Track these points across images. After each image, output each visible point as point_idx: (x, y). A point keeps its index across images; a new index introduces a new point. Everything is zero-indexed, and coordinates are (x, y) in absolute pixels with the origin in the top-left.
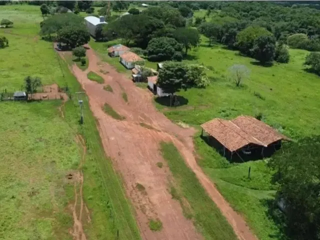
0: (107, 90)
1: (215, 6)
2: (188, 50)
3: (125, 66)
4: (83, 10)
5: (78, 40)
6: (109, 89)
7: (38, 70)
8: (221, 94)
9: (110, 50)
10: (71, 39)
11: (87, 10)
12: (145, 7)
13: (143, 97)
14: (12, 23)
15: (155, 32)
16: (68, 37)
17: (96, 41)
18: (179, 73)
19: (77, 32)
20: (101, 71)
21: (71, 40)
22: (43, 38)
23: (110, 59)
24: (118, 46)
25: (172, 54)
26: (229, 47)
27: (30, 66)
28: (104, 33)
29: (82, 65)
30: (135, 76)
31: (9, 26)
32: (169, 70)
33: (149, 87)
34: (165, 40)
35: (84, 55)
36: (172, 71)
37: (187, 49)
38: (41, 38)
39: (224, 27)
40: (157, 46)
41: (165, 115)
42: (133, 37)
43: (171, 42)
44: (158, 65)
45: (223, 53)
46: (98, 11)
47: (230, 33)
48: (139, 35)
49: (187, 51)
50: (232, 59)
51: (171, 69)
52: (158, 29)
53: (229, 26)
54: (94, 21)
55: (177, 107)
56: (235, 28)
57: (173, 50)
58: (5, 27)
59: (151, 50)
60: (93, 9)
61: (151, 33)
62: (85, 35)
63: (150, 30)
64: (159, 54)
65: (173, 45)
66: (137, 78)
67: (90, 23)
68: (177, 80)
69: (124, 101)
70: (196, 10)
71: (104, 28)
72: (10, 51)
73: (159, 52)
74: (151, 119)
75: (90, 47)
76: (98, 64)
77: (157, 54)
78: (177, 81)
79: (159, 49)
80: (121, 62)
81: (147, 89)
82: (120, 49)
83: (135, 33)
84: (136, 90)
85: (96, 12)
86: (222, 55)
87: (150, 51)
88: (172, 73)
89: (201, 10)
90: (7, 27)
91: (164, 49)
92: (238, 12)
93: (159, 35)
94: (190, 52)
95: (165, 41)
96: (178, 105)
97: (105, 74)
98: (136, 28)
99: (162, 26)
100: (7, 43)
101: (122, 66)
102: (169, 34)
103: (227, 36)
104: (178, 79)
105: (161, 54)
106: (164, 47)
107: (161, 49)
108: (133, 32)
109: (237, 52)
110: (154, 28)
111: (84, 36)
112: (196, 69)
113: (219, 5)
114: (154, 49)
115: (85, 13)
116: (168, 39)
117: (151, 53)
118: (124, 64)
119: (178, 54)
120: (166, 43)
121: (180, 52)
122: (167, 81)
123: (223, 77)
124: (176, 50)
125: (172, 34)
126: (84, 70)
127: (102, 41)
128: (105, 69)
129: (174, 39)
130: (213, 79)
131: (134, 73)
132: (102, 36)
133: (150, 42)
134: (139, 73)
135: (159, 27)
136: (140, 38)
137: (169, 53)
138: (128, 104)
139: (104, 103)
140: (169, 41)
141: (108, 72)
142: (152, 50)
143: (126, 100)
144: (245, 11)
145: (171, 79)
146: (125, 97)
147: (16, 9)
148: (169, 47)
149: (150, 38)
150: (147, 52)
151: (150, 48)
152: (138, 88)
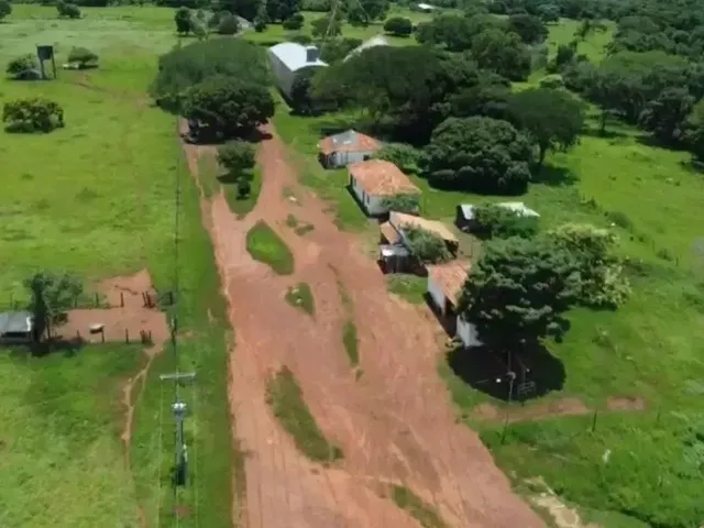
0: (295, 305)
1: (597, 10)
2: (548, 152)
3: (361, 205)
4: (278, 21)
5: (241, 116)
6: (303, 301)
7: (115, 212)
8: (674, 340)
9: (326, 145)
10: (222, 114)
11: (288, 21)
12: (428, 11)
13: (410, 343)
14: (96, 58)
15: (453, 97)
16: (214, 106)
17: (291, 114)
18: (539, 286)
19: (237, 93)
20: (291, 222)
21: (220, 113)
22: (159, 103)
23: (322, 174)
24: (348, 137)
25: (502, 168)
26: (658, 135)
27: (95, 196)
28: (313, 94)
29: (238, 198)
30: (387, 253)
31: (87, 64)
32: (507, 274)
33: (429, 298)
34: (482, 125)
35: (250, 164)
36: (516, 278)
37: (543, 151)
38: (153, 101)
39: (646, 81)
40: (457, 144)
41: (488, 446)
42: (391, 110)
43: (501, 134)
44: (459, 209)
45: (647, 160)
46: (312, 24)
47: (665, 101)
48: (407, 105)
49: (542, 155)
50: (678, 184)
51: (514, 270)
52: (460, 88)
53: (662, 81)
54: (292, 56)
55: (528, 401)
56: (681, 85)
57: (507, 157)
58: (77, 66)
59: (440, 153)
60: (301, 19)
61: (441, 98)
62: (262, 101)
63: (440, 90)
64: (464, 168)
65: (506, 143)
66: (393, 258)
67: (281, 63)
68: (532, 311)
69: (347, 359)
70: (551, 20)
71: (314, 80)
72: (61, 142)
73: (464, 162)
74: (435, 463)
75: (274, 133)
76: (287, 193)
77: (456, 165)
78: (533, 314)
79: (462, 153)
80: (350, 188)
81: (425, 306)
82: (352, 145)
83: (397, 99)
84: (388, 307)
85: (307, 29)
86: (644, 167)
87: (435, 158)
88: (516, 286)
89: (562, 21)
90: (82, 67)
91: (479, 153)
92: (663, 30)
93: (466, 110)
94: (553, 159)
95: (482, 131)
96: (532, 395)
97: (300, 232)
98: (399, 85)
99: (474, 79)
100: (61, 118)
101: (355, 203)
102: (490, 104)
103: (655, 107)
104: (537, 306)
105: (469, 168)
106: (478, 149)
107: (470, 154)
108: (391, 96)
109: (686, 156)
110: (451, 87)
111: (257, 103)
112: (587, 242)
113: (605, 8)
114: (450, 153)
115: (281, 27)
116: (493, 123)
117: (439, 163)
118: (361, 198)
119: (519, 168)
120: (487, 135)
121: (525, 164)
122: (496, 311)
123: (665, 257)
124: (515, 157)
125: (500, 106)
126: (241, 214)
127: (306, 114)
128: (303, 217)
129: (506, 124)
130: (635, 269)
131: (384, 241)
132: (309, 102)
133: (437, 130)
134: (400, 243)
135: (463, 83)
136: (411, 112)
137: (492, 165)
138: (359, 374)
139: (277, 367)
140: (494, 131)
141: (310, 228)
142: (443, 154)
143: (354, 356)
144: (679, 27)
145: (510, 308)
146: (350, 342)
147: (125, 18)
148: (493, 150)
149: (440, 117)
150: (429, 158)
151: (437, 149)
152: (395, 297)
